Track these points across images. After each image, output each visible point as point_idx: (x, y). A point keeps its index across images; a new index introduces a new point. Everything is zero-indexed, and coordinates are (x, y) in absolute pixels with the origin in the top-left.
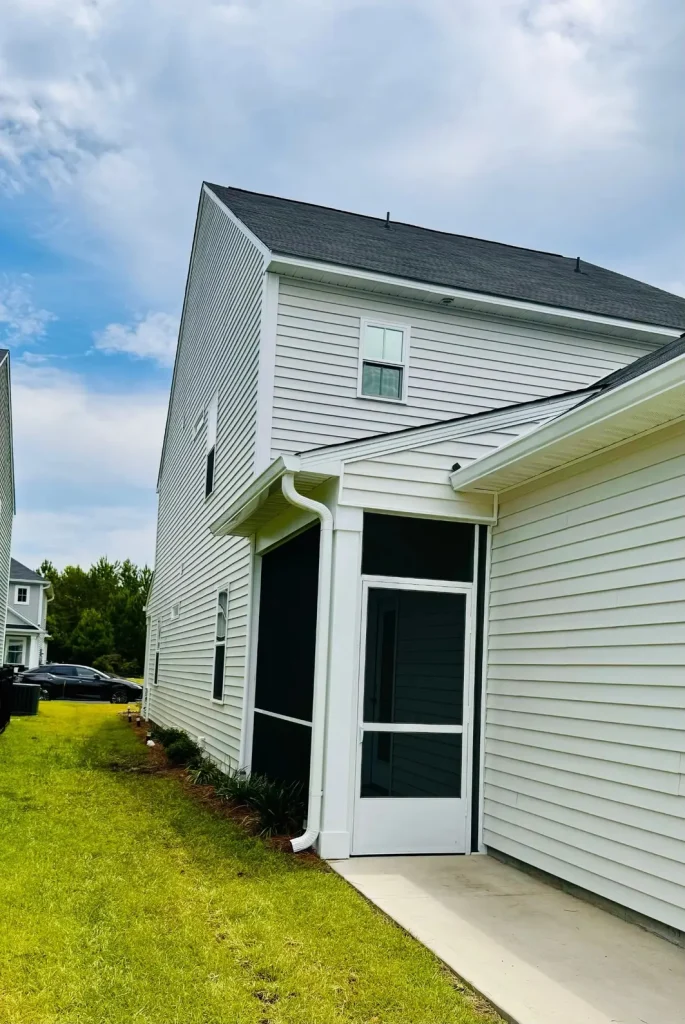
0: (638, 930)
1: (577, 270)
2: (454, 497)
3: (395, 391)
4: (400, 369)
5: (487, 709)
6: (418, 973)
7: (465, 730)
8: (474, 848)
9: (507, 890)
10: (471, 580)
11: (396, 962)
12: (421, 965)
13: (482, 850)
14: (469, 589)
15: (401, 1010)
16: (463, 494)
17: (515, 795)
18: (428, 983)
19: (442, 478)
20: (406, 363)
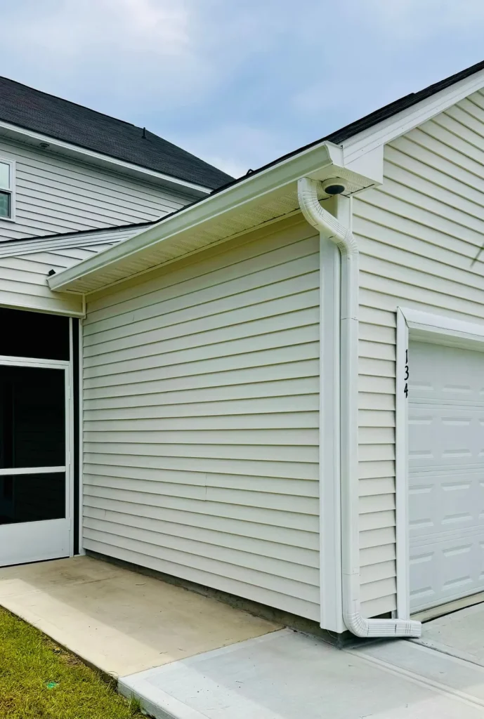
0: (183, 589)
1: (144, 137)
2: (51, 295)
3: (6, 211)
4: (8, 194)
5: (84, 453)
6: (26, 646)
7: (68, 469)
8: (76, 551)
9: (96, 578)
10: (68, 359)
11: (10, 641)
12: (29, 640)
13: (82, 553)
14: (66, 366)
15: (10, 675)
16: (58, 294)
17: (104, 512)
18: (33, 652)
19: (41, 280)
20: (13, 189)
